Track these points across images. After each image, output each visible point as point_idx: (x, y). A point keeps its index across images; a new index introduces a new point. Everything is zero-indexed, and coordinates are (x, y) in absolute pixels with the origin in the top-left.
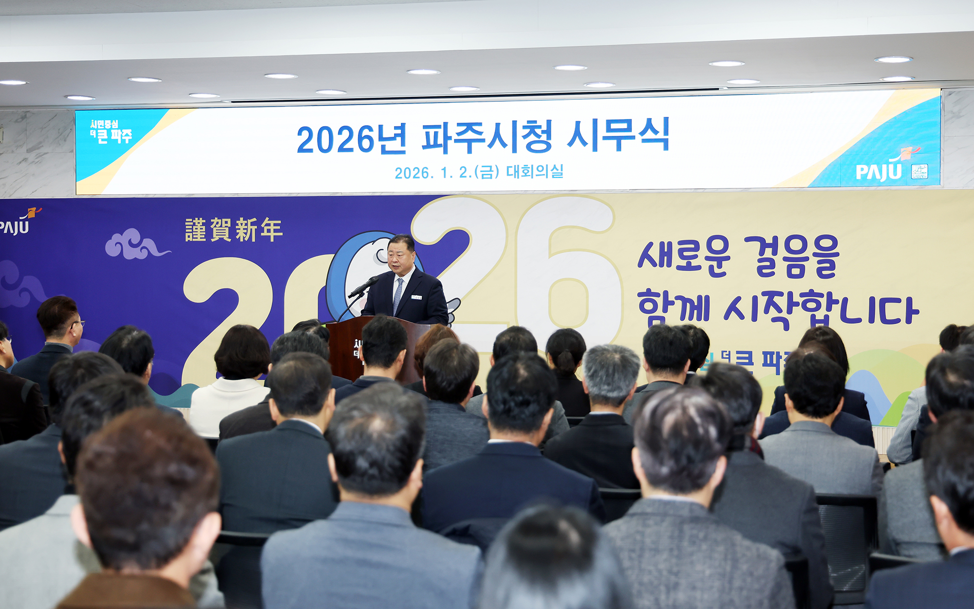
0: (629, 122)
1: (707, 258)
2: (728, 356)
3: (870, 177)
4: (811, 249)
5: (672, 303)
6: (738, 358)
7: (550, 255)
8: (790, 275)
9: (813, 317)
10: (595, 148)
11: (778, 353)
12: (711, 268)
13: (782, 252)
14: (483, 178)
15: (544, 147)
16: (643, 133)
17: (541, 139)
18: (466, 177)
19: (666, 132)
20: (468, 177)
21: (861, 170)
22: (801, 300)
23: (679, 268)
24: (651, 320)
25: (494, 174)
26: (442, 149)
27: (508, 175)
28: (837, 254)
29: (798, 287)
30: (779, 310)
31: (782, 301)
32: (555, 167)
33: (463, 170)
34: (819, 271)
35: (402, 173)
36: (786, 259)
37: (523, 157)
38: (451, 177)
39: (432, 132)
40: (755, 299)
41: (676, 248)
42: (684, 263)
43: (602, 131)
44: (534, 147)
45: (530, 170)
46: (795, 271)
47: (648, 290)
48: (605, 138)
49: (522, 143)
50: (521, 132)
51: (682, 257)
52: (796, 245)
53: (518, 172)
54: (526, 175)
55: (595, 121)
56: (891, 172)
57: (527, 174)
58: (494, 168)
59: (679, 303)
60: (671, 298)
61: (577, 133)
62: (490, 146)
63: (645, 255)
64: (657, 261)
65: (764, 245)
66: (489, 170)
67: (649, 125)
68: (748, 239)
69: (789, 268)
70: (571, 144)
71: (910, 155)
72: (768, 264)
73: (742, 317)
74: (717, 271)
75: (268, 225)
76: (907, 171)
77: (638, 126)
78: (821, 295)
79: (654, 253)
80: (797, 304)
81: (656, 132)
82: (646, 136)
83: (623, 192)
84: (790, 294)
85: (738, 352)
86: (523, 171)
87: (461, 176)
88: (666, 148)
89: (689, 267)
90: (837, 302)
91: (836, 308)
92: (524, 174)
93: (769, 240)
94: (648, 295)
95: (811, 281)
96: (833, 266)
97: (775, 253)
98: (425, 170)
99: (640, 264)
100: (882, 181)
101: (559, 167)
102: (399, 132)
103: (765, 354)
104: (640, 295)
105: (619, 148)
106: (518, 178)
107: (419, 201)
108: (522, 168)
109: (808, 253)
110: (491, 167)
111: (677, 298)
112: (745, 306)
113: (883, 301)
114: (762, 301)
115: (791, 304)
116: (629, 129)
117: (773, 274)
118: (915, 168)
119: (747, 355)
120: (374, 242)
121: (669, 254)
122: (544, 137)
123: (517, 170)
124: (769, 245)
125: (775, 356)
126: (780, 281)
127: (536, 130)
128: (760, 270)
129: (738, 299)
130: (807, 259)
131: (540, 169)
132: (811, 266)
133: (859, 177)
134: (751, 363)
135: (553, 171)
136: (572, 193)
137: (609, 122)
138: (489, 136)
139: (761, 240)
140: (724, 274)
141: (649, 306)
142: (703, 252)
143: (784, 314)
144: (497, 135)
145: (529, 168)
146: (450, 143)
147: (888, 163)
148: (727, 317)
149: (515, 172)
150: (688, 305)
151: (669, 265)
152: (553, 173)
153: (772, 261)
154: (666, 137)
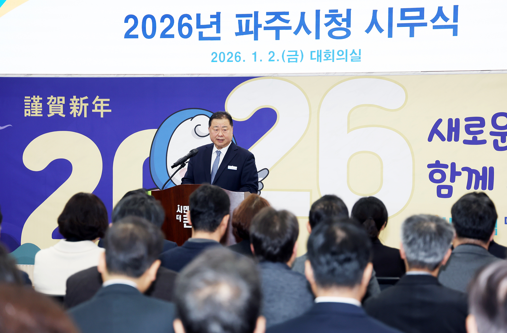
0: (422, 10)
1: (492, 133)
5: (459, 174)
7: (349, 131)
10: (390, 35)
12: (496, 142)
14: (289, 62)
15: (344, 33)
16: (433, 21)
17: (342, 26)
18: (274, 61)
19: (456, 20)
20: (276, 60)
23: (466, 142)
24: (439, 189)
25: (299, 58)
26: (253, 35)
27: (312, 59)
32: (354, 52)
33: (272, 54)
35: (217, 57)
37: (325, 43)
38: (261, 61)
39: (244, 20)
41: (463, 124)
42: (470, 137)
43: (397, 19)
44: (335, 33)
45: (331, 54)
47: (438, 162)
48: (399, 25)
49: (324, 30)
50: (324, 20)
51: (469, 132)
53: (320, 56)
54: (327, 59)
55: (391, 10)
57: (329, 58)
58: (299, 53)
59: (465, 174)
60: (458, 169)
61: (374, 22)
62: (296, 32)
63: (435, 131)
64: (446, 136)
66: (295, 54)
67: (440, 13)
70: (368, 31)
74: (501, 144)
75: (99, 102)
77: (430, 14)
79: (443, 129)
81: (446, 19)
82: (437, 23)
83: (415, 74)
86: (325, 56)
87: (270, 60)
88: (455, 34)
89: (475, 142)
92: (326, 58)
94: (437, 166)
99: (430, 139)
101: (357, 52)
102: (215, 20)
104: (430, 166)
105: (412, 35)
106: (321, 61)
107: (232, 83)
108: (324, 52)
110: (296, 52)
111: (464, 169)
116: (422, 16)
120: (192, 118)
121: (457, 129)
122: (344, 25)
123: (319, 55)
127: (337, 18)
131: (340, 53)
136: (369, 75)
137: (403, 11)
138: (295, 24)
141: (437, 176)
142: (488, 127)
144: (302, 23)
145: (331, 52)
146: (260, 30)
149: (318, 56)
150: (474, 175)
151: (457, 139)
152: (352, 57)
154: (455, 24)
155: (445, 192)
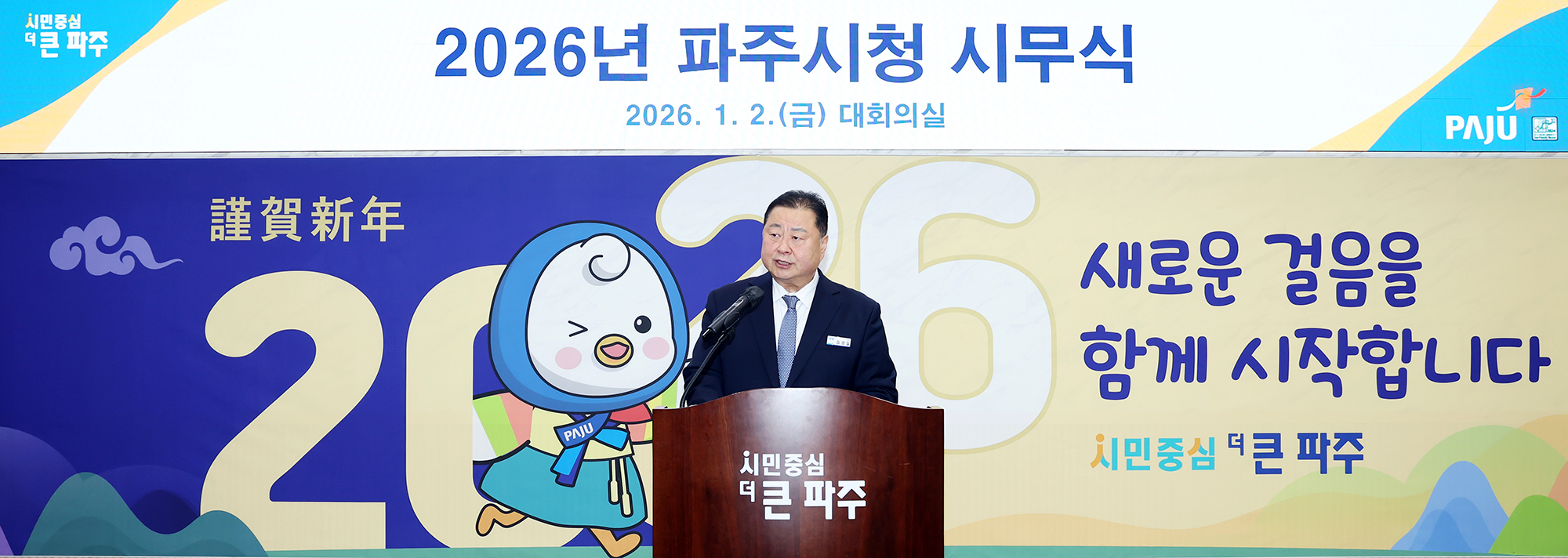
0: (1062, 32)
1: (1202, 272)
2: (1239, 444)
3: (1467, 136)
4: (1376, 256)
5: (1143, 351)
6: (1257, 446)
7: (922, 267)
8: (1342, 301)
9: (1381, 371)
10: (1002, 77)
11: (1324, 435)
12: (1209, 288)
13: (1328, 261)
14: (795, 126)
15: (908, 71)
16: (1086, 52)
17: (904, 57)
18: (762, 123)
19: (1128, 52)
20: (767, 123)
21: (1453, 124)
22: (1360, 344)
23: (1154, 289)
24: (1104, 381)
25: (817, 118)
26: (717, 71)
27: (842, 120)
28: (1418, 266)
29: (1356, 321)
30: (1325, 362)
31: (1329, 347)
32: (929, 108)
33: (758, 110)
34: (1390, 294)
35: (638, 115)
36: (1334, 273)
37: (871, 89)
38: (735, 123)
39: (697, 40)
40: (1284, 342)
41: (1147, 254)
42: (1161, 280)
43: (1014, 46)
44: (890, 71)
45: (883, 112)
46: (1351, 294)
47: (1100, 328)
48: (1019, 59)
49: (868, 64)
50: (866, 44)
51: (1159, 270)
52: (1351, 249)
53: (861, 115)
54: (875, 122)
55: (1001, 29)
56: (1501, 128)
57: (879, 120)
58: (816, 109)
59: (1154, 352)
60: (1140, 342)
61: (970, 50)
62: (809, 67)
63: (1094, 266)
64: (1115, 277)
65: (1298, 250)
66: (807, 111)
67: (1098, 38)
68: (1270, 240)
69: (1341, 288)
70: (957, 67)
71: (1529, 101)
72: (1305, 281)
73: (1262, 374)
74: (1219, 294)
75: (377, 210)
76: (1525, 128)
77: (1078, 39)
78: (1394, 335)
79: (1110, 262)
80: (1354, 351)
81: (1110, 51)
82: (1092, 57)
83: (1053, 153)
84: (1343, 334)
85: (1256, 436)
86: (871, 115)
87: (754, 122)
88: (1128, 78)
89: (1170, 288)
90: (1419, 346)
91: (1419, 357)
92: (872, 120)
93: (1306, 241)
94: (1099, 337)
95: (1376, 312)
96: (1411, 286)
97: (1316, 263)
99: (1085, 283)
100: (1487, 142)
101: (937, 109)
102: (634, 39)
103: (1302, 437)
104: (1085, 337)
105: (1045, 77)
106: (861, 126)
107: (674, 167)
108: (868, 108)
109: (1371, 263)
110: (810, 106)
111: (1151, 342)
112: (1267, 356)
113: (1494, 344)
114: (1297, 346)
115: (1345, 351)
116: (1063, 44)
117: (1313, 299)
118: (1537, 122)
119: (1272, 441)
120: (584, 242)
121: (1136, 265)
122: (909, 54)
123: (858, 112)
124: (1306, 250)
125: (1318, 441)
126: (1325, 312)
127: (894, 41)
128: (1291, 291)
129: (1256, 343)
130: (1368, 273)
131: (902, 110)
132: (1377, 284)
133: (1450, 136)
134: (1278, 454)
135: (927, 115)
136: (960, 155)
137: (1026, 31)
138: (806, 48)
139: (1292, 240)
140: (1230, 300)
141: (1100, 357)
142: (1195, 261)
143: (1333, 369)
144: (822, 49)
145: (882, 108)
146: (733, 61)
147: (1495, 114)
148: (1236, 374)
149: (856, 115)
150: (1170, 354)
151: (1136, 284)
152: (925, 119)
153: (1311, 277)
154: (1127, 60)
155: (1115, 387)
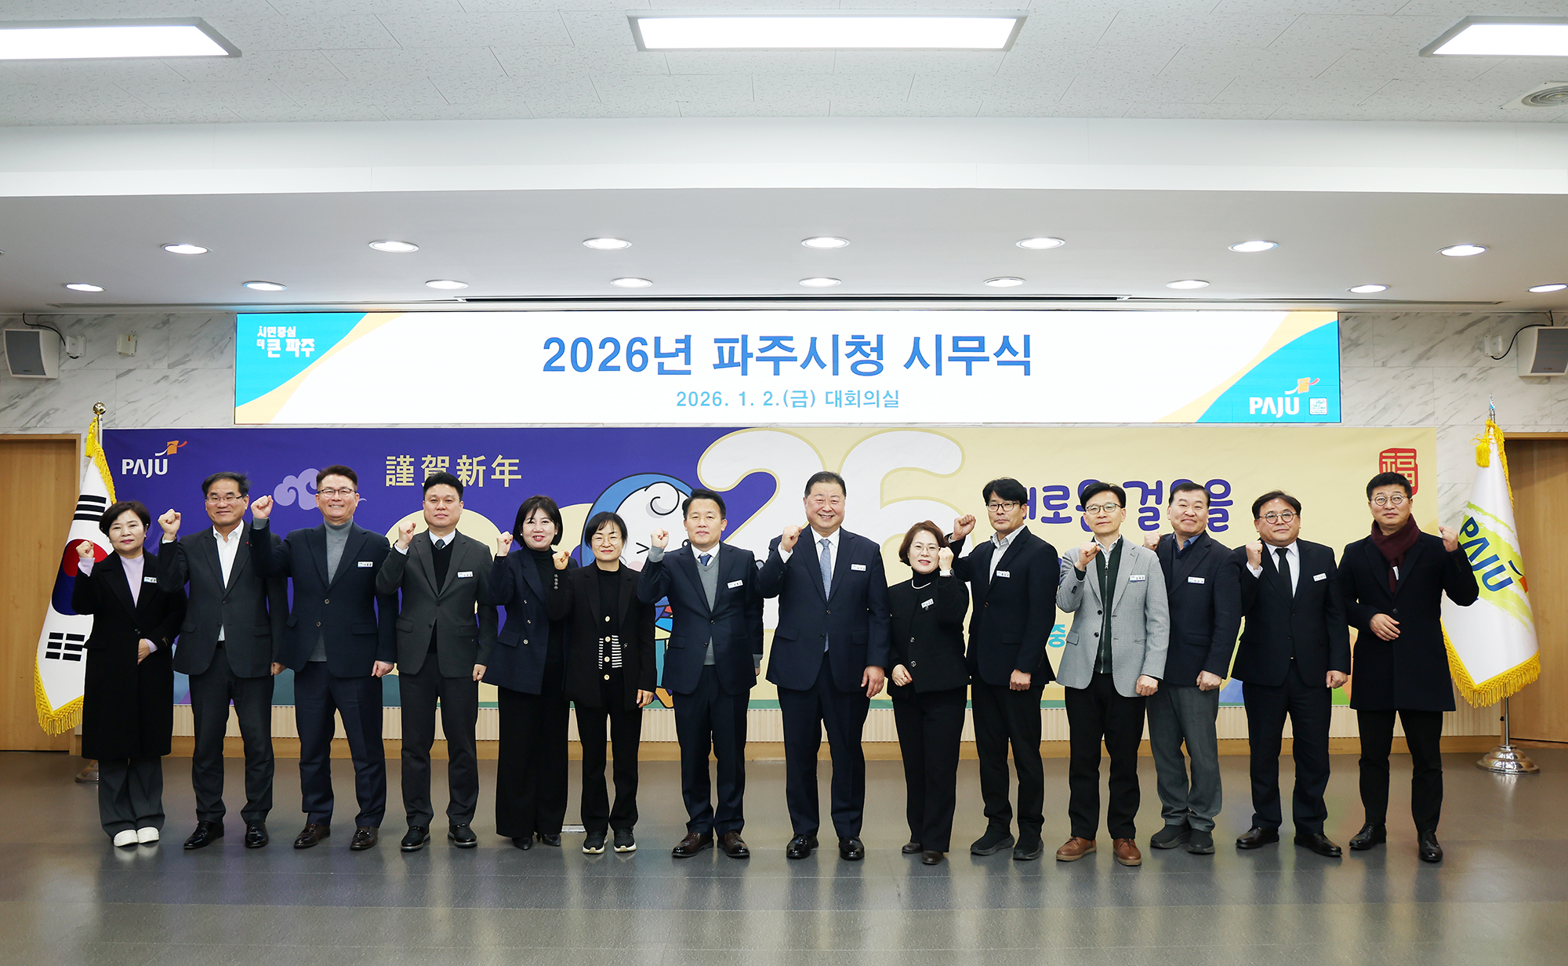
0: (981, 340)
3: (1264, 412)
7: (883, 505)
10: (939, 372)
14: (794, 406)
15: (873, 368)
16: (998, 354)
17: (870, 358)
18: (771, 404)
19: (1027, 354)
20: (774, 404)
21: (1255, 404)
23: (1045, 520)
25: (809, 401)
26: (739, 369)
27: (827, 403)
28: (1230, 503)
32: (888, 394)
33: (768, 395)
35: (685, 399)
37: (847, 380)
38: (752, 404)
39: (726, 347)
41: (1040, 495)
42: (1050, 514)
43: (947, 350)
44: (860, 368)
45: (856, 397)
48: (951, 359)
49: (845, 364)
50: (844, 349)
51: (1048, 507)
53: (840, 399)
54: (850, 404)
55: (938, 338)
56: (1285, 406)
57: (853, 402)
58: (809, 395)
61: (916, 352)
62: (804, 365)
65: (1146, 492)
66: (802, 396)
67: (1006, 344)
70: (908, 365)
71: (1308, 387)
72: (1151, 514)
75: (503, 465)
76: (1305, 404)
77: (992, 345)
81: (1014, 353)
82: (1003, 358)
83: (975, 425)
86: (847, 399)
87: (765, 404)
88: (1027, 373)
89: (1057, 519)
92: (848, 402)
93: (1152, 486)
96: (1225, 518)
97: (1159, 501)
98: (717, 395)
100: (1278, 416)
101: (893, 394)
102: (682, 346)
105: (969, 372)
106: (840, 407)
107: (708, 436)
108: (845, 394)
110: (804, 392)
116: (981, 348)
117: (1157, 526)
118: (1313, 402)
120: (647, 487)
122: (874, 356)
123: (838, 397)
124: (1152, 492)
127: (863, 347)
128: (1141, 521)
131: (869, 395)
133: (1252, 412)
135: (886, 399)
136: (910, 427)
137: (956, 340)
138: (802, 352)
139: (1142, 485)
144: (813, 352)
145: (855, 394)
146: (751, 361)
147: (1284, 396)
149: (837, 399)
152: (885, 401)
153: (1156, 512)
154: (1027, 359)
